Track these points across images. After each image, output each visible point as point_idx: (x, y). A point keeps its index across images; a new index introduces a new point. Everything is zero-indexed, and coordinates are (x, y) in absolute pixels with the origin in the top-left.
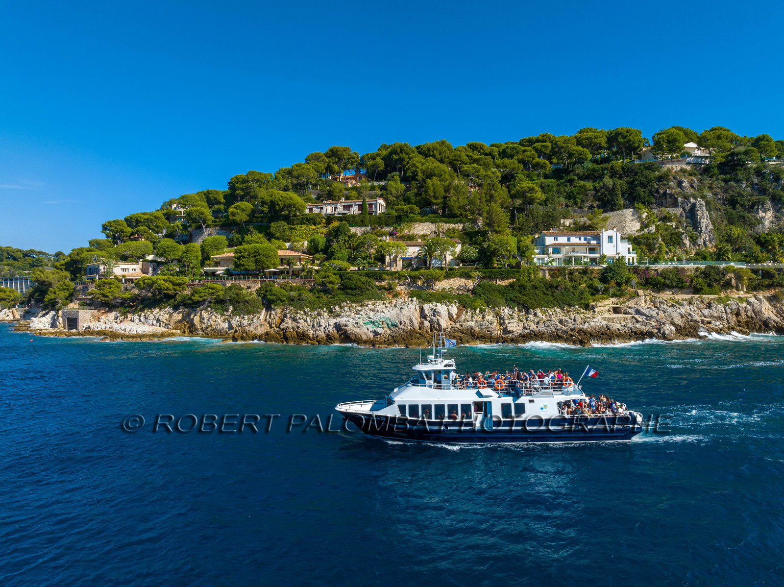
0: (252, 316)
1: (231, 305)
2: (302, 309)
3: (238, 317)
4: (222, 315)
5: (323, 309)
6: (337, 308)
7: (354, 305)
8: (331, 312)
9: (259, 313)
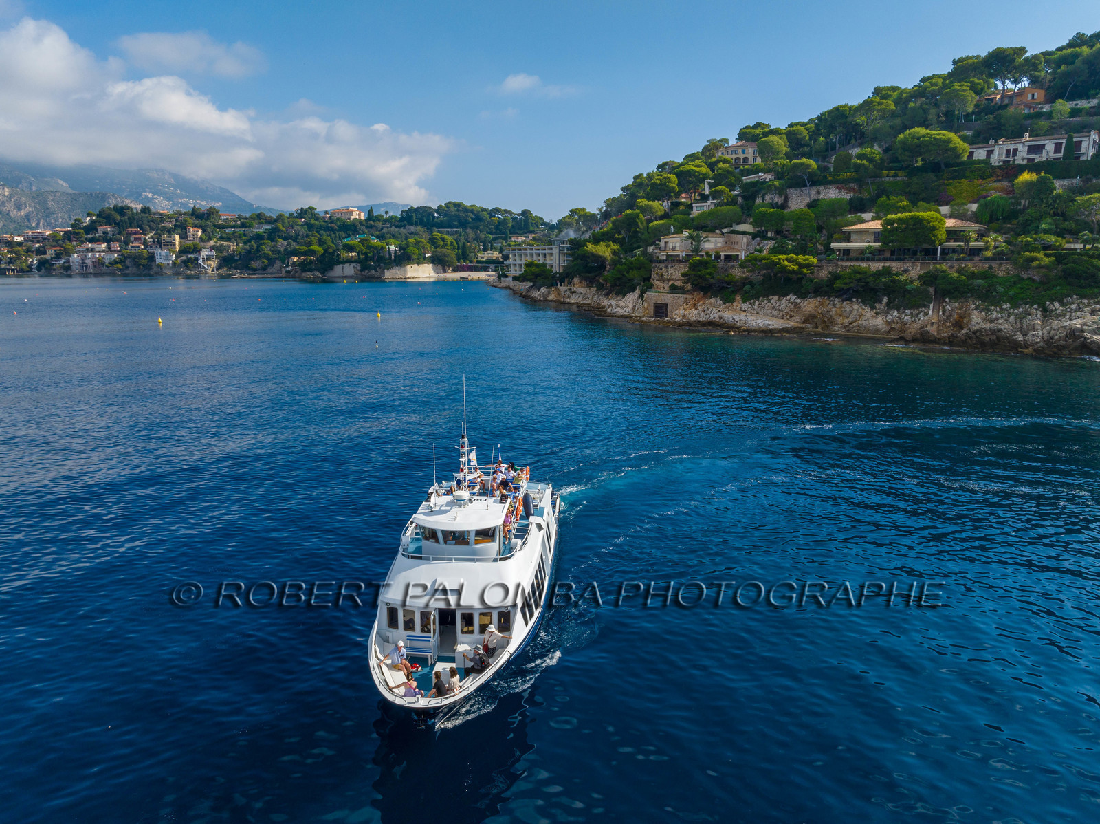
0: (915, 311)
1: (885, 295)
2: (997, 304)
3: (896, 312)
4: (872, 308)
5: (1032, 306)
6: (1057, 305)
7: (1085, 301)
8: (1045, 311)
9: (927, 307)
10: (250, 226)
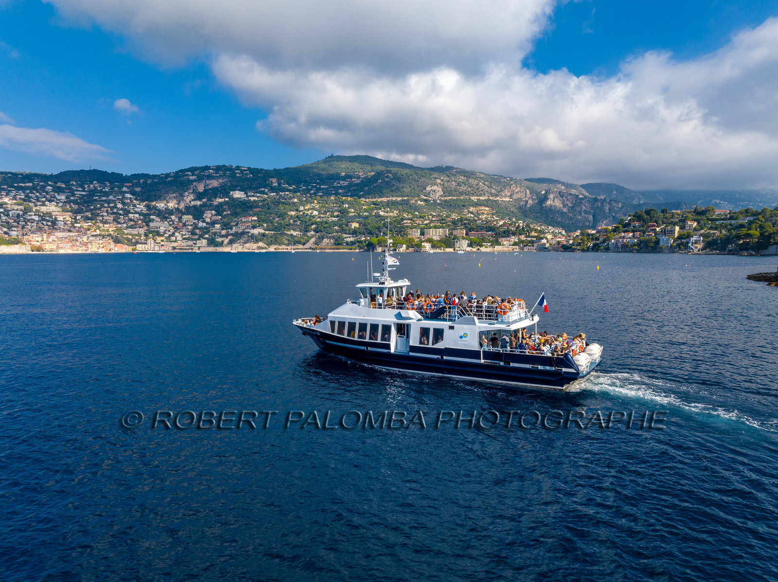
10: (736, 219)
